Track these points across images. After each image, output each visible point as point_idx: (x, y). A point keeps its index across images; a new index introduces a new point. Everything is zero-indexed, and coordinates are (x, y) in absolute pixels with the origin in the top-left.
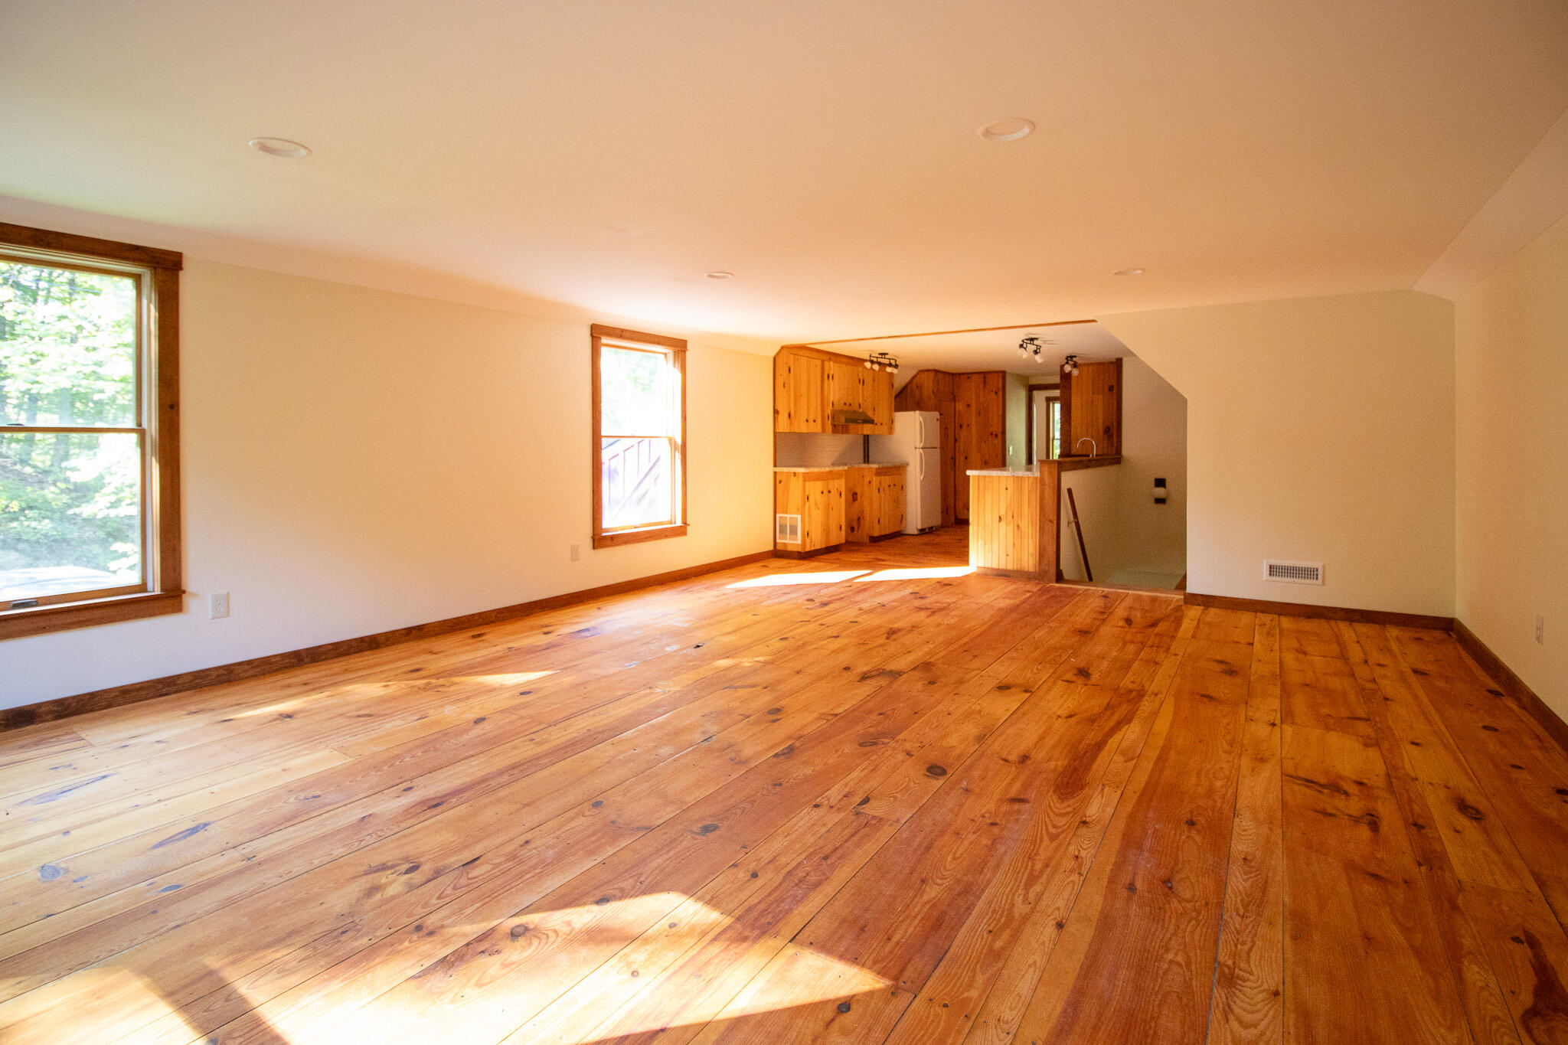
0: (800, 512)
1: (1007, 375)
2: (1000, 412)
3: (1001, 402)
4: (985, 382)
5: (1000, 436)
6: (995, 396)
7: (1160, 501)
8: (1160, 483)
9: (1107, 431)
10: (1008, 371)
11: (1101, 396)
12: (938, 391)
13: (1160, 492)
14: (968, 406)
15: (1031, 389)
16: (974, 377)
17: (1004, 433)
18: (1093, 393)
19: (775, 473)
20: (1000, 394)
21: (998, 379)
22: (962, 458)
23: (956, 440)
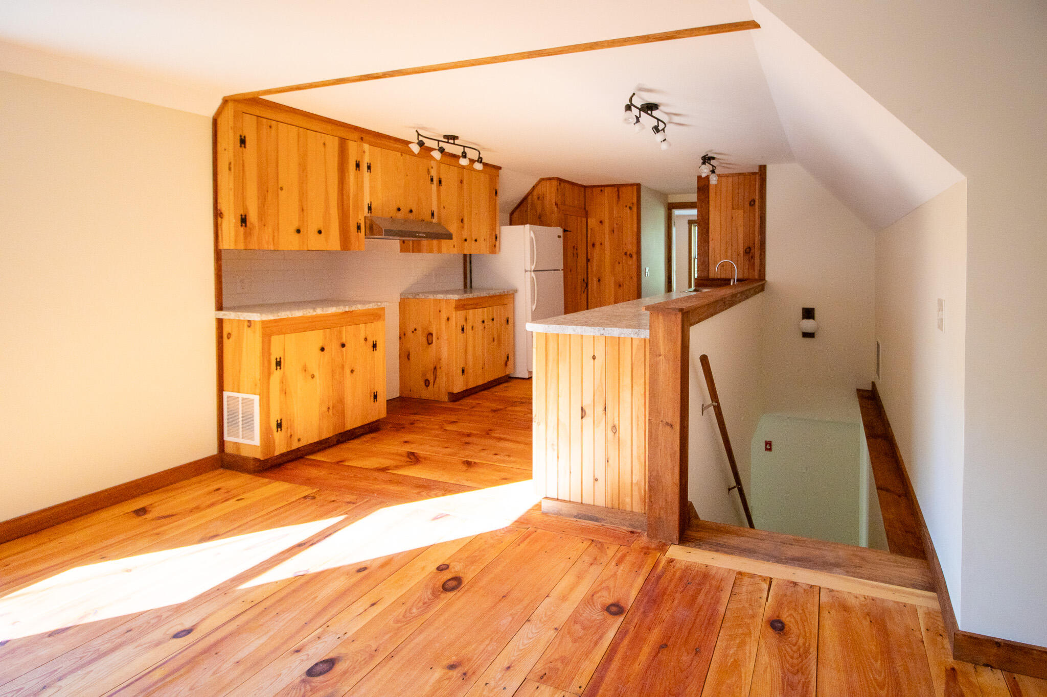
0: (258, 391)
1: (642, 189)
2: (635, 229)
3: (635, 218)
4: (619, 197)
5: (635, 256)
6: (628, 211)
7: (808, 335)
8: (808, 313)
9: (748, 251)
10: (644, 184)
11: (741, 212)
12: (564, 203)
13: (808, 325)
14: (601, 222)
15: (671, 207)
16: (607, 189)
17: (639, 252)
18: (733, 208)
19: (220, 322)
20: (635, 209)
21: (633, 195)
22: (595, 280)
23: (588, 260)
